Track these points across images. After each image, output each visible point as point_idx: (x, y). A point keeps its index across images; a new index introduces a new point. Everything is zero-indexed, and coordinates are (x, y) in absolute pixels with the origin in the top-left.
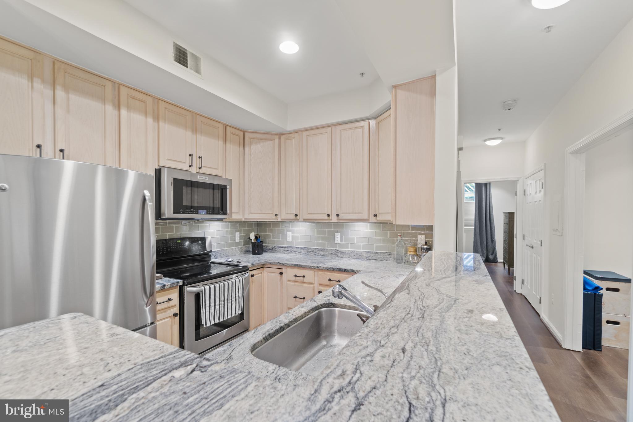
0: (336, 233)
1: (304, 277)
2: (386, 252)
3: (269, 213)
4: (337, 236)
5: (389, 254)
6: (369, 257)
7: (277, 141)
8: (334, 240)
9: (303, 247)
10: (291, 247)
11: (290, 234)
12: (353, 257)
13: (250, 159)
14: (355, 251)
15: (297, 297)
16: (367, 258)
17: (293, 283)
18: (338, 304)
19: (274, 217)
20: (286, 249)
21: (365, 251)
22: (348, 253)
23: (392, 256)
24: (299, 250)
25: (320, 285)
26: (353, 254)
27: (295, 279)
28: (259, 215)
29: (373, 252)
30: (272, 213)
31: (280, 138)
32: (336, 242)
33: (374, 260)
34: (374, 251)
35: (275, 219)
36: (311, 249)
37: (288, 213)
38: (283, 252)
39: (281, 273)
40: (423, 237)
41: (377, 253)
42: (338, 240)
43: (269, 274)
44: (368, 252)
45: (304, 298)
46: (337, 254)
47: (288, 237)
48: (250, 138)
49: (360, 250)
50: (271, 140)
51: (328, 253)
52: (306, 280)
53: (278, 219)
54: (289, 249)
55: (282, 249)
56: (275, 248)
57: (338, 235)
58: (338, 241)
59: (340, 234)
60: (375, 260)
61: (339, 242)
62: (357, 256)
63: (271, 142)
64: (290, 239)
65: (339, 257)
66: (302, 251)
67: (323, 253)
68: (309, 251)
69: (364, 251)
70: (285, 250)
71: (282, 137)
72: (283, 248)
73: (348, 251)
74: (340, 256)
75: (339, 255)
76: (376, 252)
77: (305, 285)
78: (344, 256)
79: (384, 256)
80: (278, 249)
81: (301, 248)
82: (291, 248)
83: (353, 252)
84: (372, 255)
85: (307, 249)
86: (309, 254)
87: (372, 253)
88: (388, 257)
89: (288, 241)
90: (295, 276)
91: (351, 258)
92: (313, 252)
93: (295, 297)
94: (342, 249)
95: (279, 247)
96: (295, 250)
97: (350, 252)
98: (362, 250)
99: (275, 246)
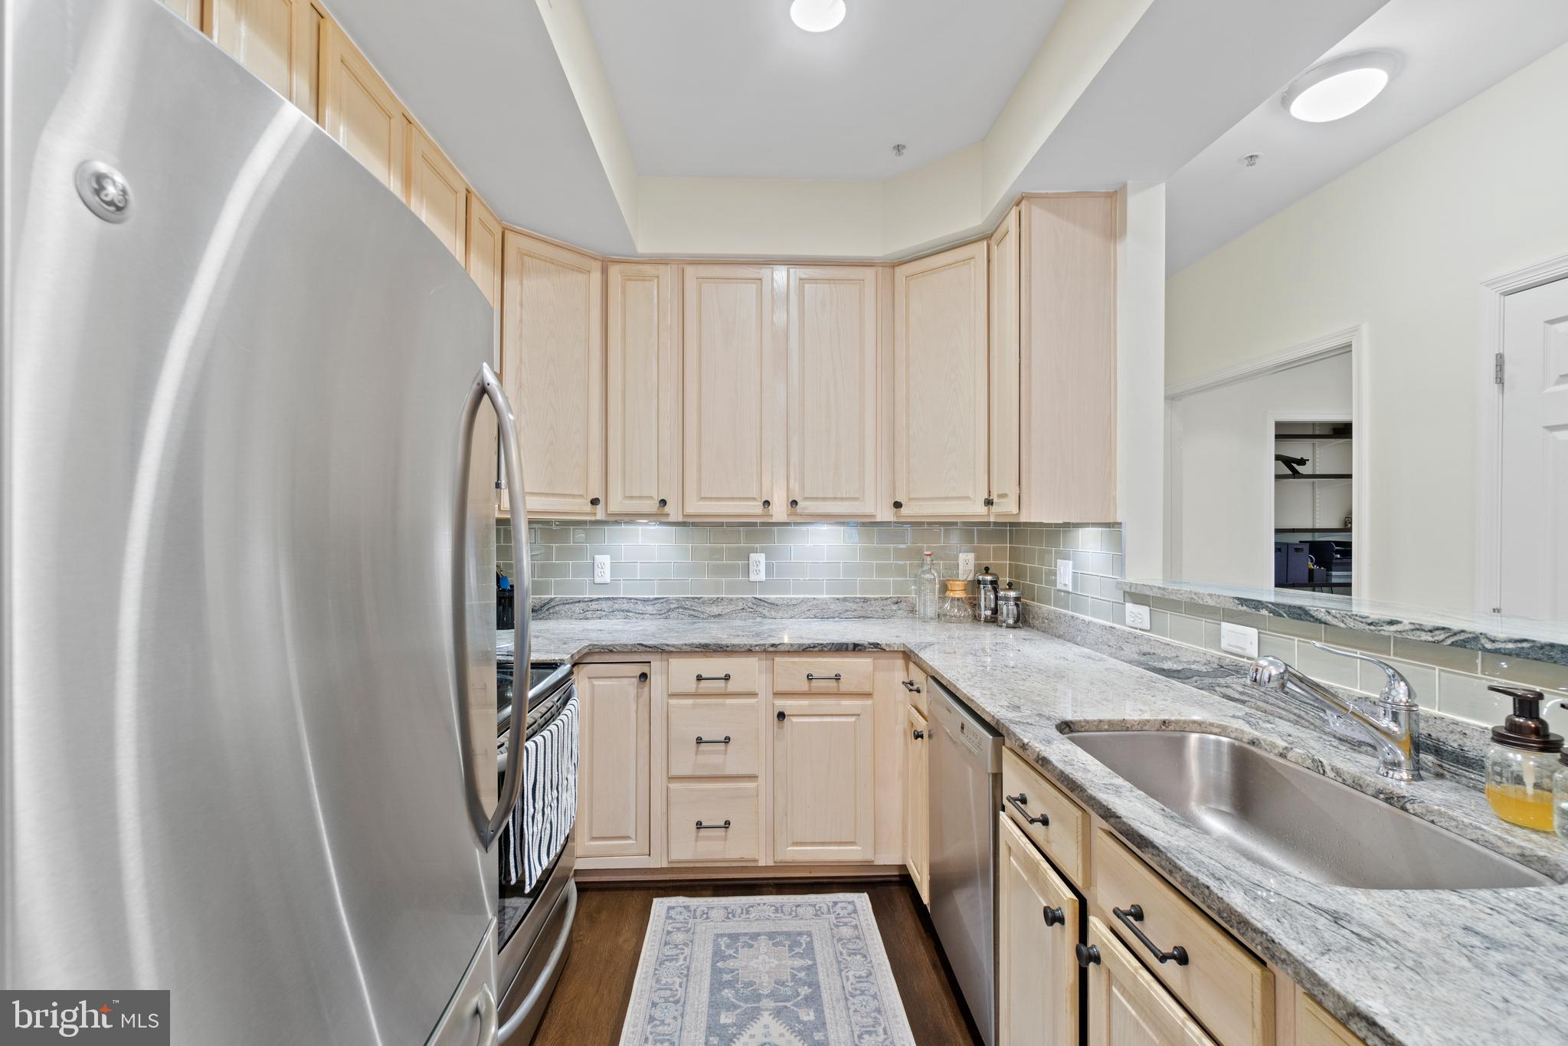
0: (751, 555)
1: (727, 678)
2: (889, 596)
3: (574, 496)
4: (758, 563)
5: (895, 600)
6: (847, 611)
7: (596, 277)
8: (747, 570)
9: (652, 597)
10: (609, 599)
11: (604, 560)
12: (804, 616)
13: (521, 321)
14: (808, 599)
15: (704, 739)
16: (842, 616)
17: (689, 702)
18: (1080, 721)
19: (589, 508)
20: (594, 605)
21: (836, 596)
22: (791, 605)
23: (903, 605)
24: (640, 607)
25: (777, 694)
26: (804, 607)
27: (697, 688)
28: (544, 498)
29: (856, 598)
30: (581, 496)
31: (605, 272)
32: (753, 578)
33: (860, 617)
34: (858, 596)
35: (587, 514)
36: (678, 600)
37: (631, 498)
38: (581, 616)
39: (644, 676)
40: (971, 556)
41: (866, 600)
42: (758, 572)
43: (596, 682)
44: (845, 600)
45: (727, 740)
46: (759, 607)
47: (597, 571)
48: (522, 254)
49: (821, 596)
50: (580, 270)
51: (731, 608)
52: (732, 686)
53: (595, 514)
54: (604, 605)
55: (577, 608)
56: (553, 604)
57: (758, 559)
58: (759, 574)
59: (763, 555)
60: (861, 619)
61: (762, 577)
62: (814, 612)
63: (581, 277)
64: (604, 575)
65: (764, 617)
66: (650, 609)
67: (715, 610)
68: (673, 606)
69: (834, 598)
70: (588, 608)
71: (615, 271)
72: (581, 604)
73: (791, 599)
74: (767, 614)
75: (765, 612)
76: (865, 598)
77: (729, 701)
78: (780, 614)
79: (883, 606)
80: (561, 607)
81: (645, 601)
82: (610, 603)
83: (803, 601)
84: (854, 606)
85: (667, 600)
86: (673, 615)
87: (854, 600)
88: (894, 607)
89: (597, 580)
90: (699, 678)
91: (799, 618)
92: (689, 609)
93: (699, 741)
94: (772, 597)
95: (565, 602)
96: (625, 606)
97: (795, 602)
98: (825, 596)
99: (551, 600)
